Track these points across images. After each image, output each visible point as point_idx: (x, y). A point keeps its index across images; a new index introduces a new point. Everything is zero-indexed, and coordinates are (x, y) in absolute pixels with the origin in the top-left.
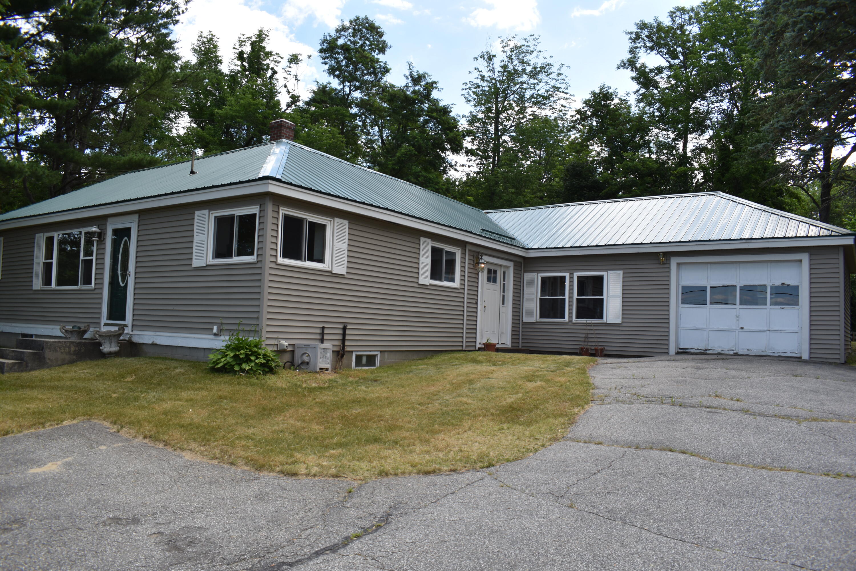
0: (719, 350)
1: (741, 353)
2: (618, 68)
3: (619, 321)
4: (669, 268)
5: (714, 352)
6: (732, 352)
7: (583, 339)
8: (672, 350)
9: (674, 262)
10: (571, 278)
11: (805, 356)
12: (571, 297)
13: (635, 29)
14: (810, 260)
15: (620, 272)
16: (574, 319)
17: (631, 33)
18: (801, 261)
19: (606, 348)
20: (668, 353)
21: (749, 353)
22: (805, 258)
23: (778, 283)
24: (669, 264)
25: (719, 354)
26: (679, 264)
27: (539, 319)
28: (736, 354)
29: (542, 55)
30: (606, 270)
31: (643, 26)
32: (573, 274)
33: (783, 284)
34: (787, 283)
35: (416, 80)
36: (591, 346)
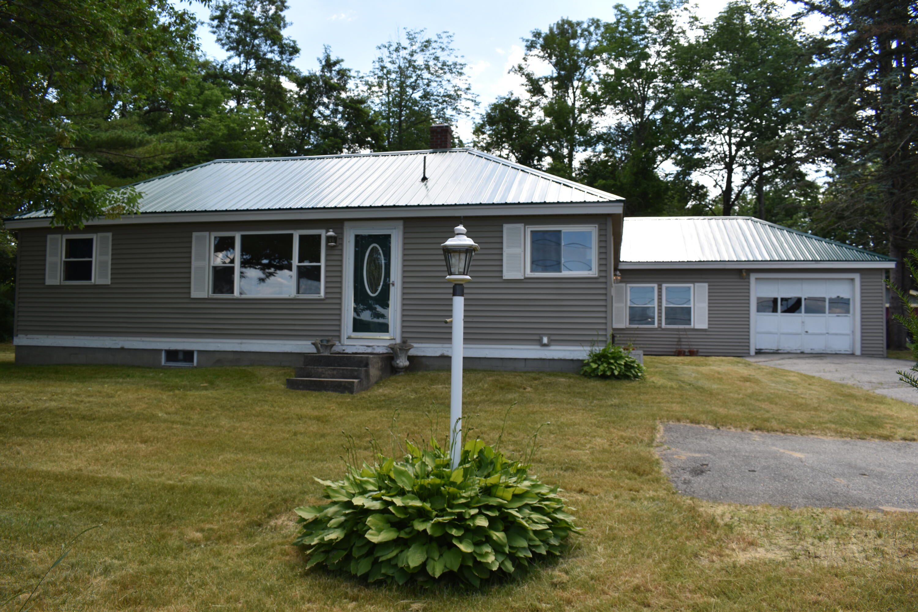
0: (788, 350)
1: (806, 351)
2: (509, 73)
3: (705, 326)
4: (749, 282)
5: (785, 351)
6: (799, 351)
7: (676, 343)
8: (753, 351)
9: (753, 277)
10: (660, 289)
11: (858, 352)
12: (660, 306)
14: (861, 278)
15: (706, 285)
16: (664, 326)
17: (527, 41)
18: (853, 280)
19: (700, 350)
20: (749, 353)
21: (813, 352)
22: (857, 277)
23: (834, 296)
24: (749, 279)
25: (788, 353)
26: (756, 279)
27: (628, 326)
28: (802, 353)
30: (693, 282)
31: (537, 35)
32: (661, 285)
33: (838, 297)
34: (841, 296)
36: (685, 348)
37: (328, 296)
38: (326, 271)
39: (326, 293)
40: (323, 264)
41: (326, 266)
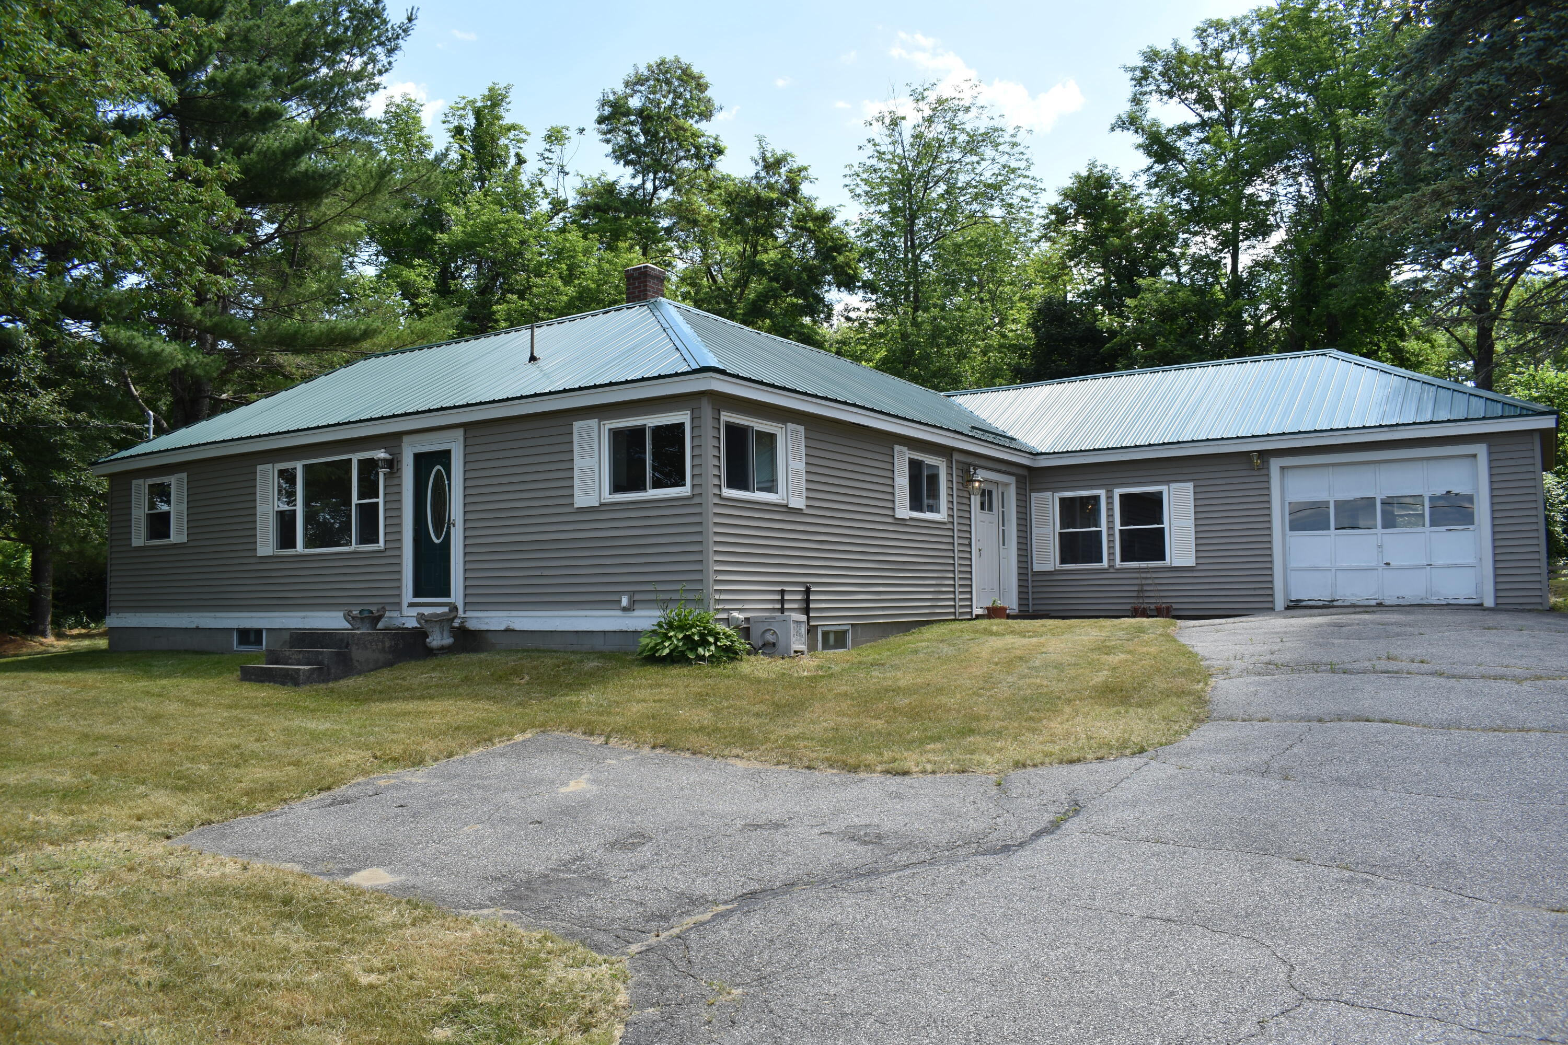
0: (1353, 600)
1: (1387, 603)
2: (1113, 129)
3: (1191, 561)
4: (1268, 475)
5: (1346, 603)
6: (1373, 603)
7: (1135, 594)
8: (1280, 603)
9: (1275, 464)
10: (1110, 498)
11: (1489, 602)
12: (1111, 529)
13: (1140, 63)
14: (1490, 453)
15: (1190, 485)
16: (1118, 563)
17: (1134, 69)
18: (1475, 456)
19: (1175, 606)
20: (1273, 609)
21: (1401, 602)
22: (1481, 450)
23: (1440, 491)
24: (1268, 468)
25: (1353, 606)
26: (1283, 468)
27: (1059, 566)
28: (1380, 605)
29: (986, 113)
30: (1167, 482)
31: (1152, 56)
32: (1112, 491)
33: (1448, 492)
34: (1455, 490)
35: (772, 165)
36: (1150, 603)
37: (389, 545)
38: (385, 510)
39: (385, 542)
40: (381, 500)
41: (385, 502)
